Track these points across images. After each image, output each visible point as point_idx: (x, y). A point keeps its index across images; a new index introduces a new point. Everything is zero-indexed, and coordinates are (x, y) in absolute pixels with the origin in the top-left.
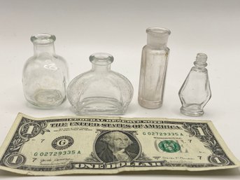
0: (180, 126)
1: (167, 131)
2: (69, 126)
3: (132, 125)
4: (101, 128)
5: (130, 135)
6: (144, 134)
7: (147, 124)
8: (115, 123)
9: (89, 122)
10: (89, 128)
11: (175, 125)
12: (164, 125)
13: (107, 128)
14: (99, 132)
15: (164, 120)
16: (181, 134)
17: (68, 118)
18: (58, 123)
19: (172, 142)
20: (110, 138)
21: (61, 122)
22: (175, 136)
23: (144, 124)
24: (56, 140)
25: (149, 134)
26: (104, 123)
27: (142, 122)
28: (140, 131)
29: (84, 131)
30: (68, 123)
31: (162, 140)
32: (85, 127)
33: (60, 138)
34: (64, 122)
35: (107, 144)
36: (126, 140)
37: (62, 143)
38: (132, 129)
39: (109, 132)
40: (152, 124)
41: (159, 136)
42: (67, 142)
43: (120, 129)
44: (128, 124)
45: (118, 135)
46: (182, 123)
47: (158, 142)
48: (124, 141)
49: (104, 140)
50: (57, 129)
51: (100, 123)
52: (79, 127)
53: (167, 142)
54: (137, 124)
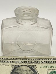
1: (55, 65)
3: (33, 61)
4: (14, 64)
5: (32, 68)
6: (41, 67)
7: (43, 61)
9: (6, 60)
10: (7, 64)
12: (53, 61)
13: (18, 64)
14: (13, 66)
15: (52, 58)
20: (20, 70)
23: (40, 61)
25: (44, 67)
26: (16, 61)
27: (39, 59)
28: (38, 65)
29: (4, 66)
31: (52, 71)
32: (4, 63)
36: (30, 71)
38: (33, 64)
39: (19, 66)
40: (45, 61)
41: (50, 68)
43: (26, 64)
44: (31, 61)
45: (25, 68)
47: (49, 72)
48: (28, 72)
49: (16, 71)
51: (14, 61)
52: (1, 63)
54: (36, 61)
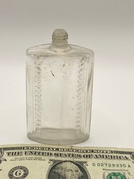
0: (128, 156)
1: (116, 162)
2: (24, 156)
3: (82, 154)
4: (53, 158)
5: (81, 166)
6: (94, 165)
7: (97, 154)
8: (66, 153)
9: (42, 151)
10: (42, 157)
11: (124, 155)
13: (59, 158)
14: (52, 162)
15: (113, 150)
16: (129, 166)
17: (23, 146)
18: (14, 151)
19: (119, 174)
20: (62, 169)
21: (17, 151)
22: (123, 168)
23: (94, 154)
24: (12, 171)
25: (99, 165)
26: (57, 152)
27: (93, 151)
28: (90, 162)
30: (23, 151)
31: (110, 172)
32: (38, 157)
33: (16, 168)
34: (20, 151)
35: (59, 175)
36: (77, 171)
37: (18, 174)
38: (83, 160)
40: (101, 154)
41: (108, 168)
42: (22, 173)
43: (71, 159)
44: (79, 154)
45: (69, 166)
46: (130, 153)
47: (107, 174)
49: (57, 171)
50: (13, 158)
51: (53, 153)
52: (33, 156)
53: (115, 174)
54: (87, 154)
